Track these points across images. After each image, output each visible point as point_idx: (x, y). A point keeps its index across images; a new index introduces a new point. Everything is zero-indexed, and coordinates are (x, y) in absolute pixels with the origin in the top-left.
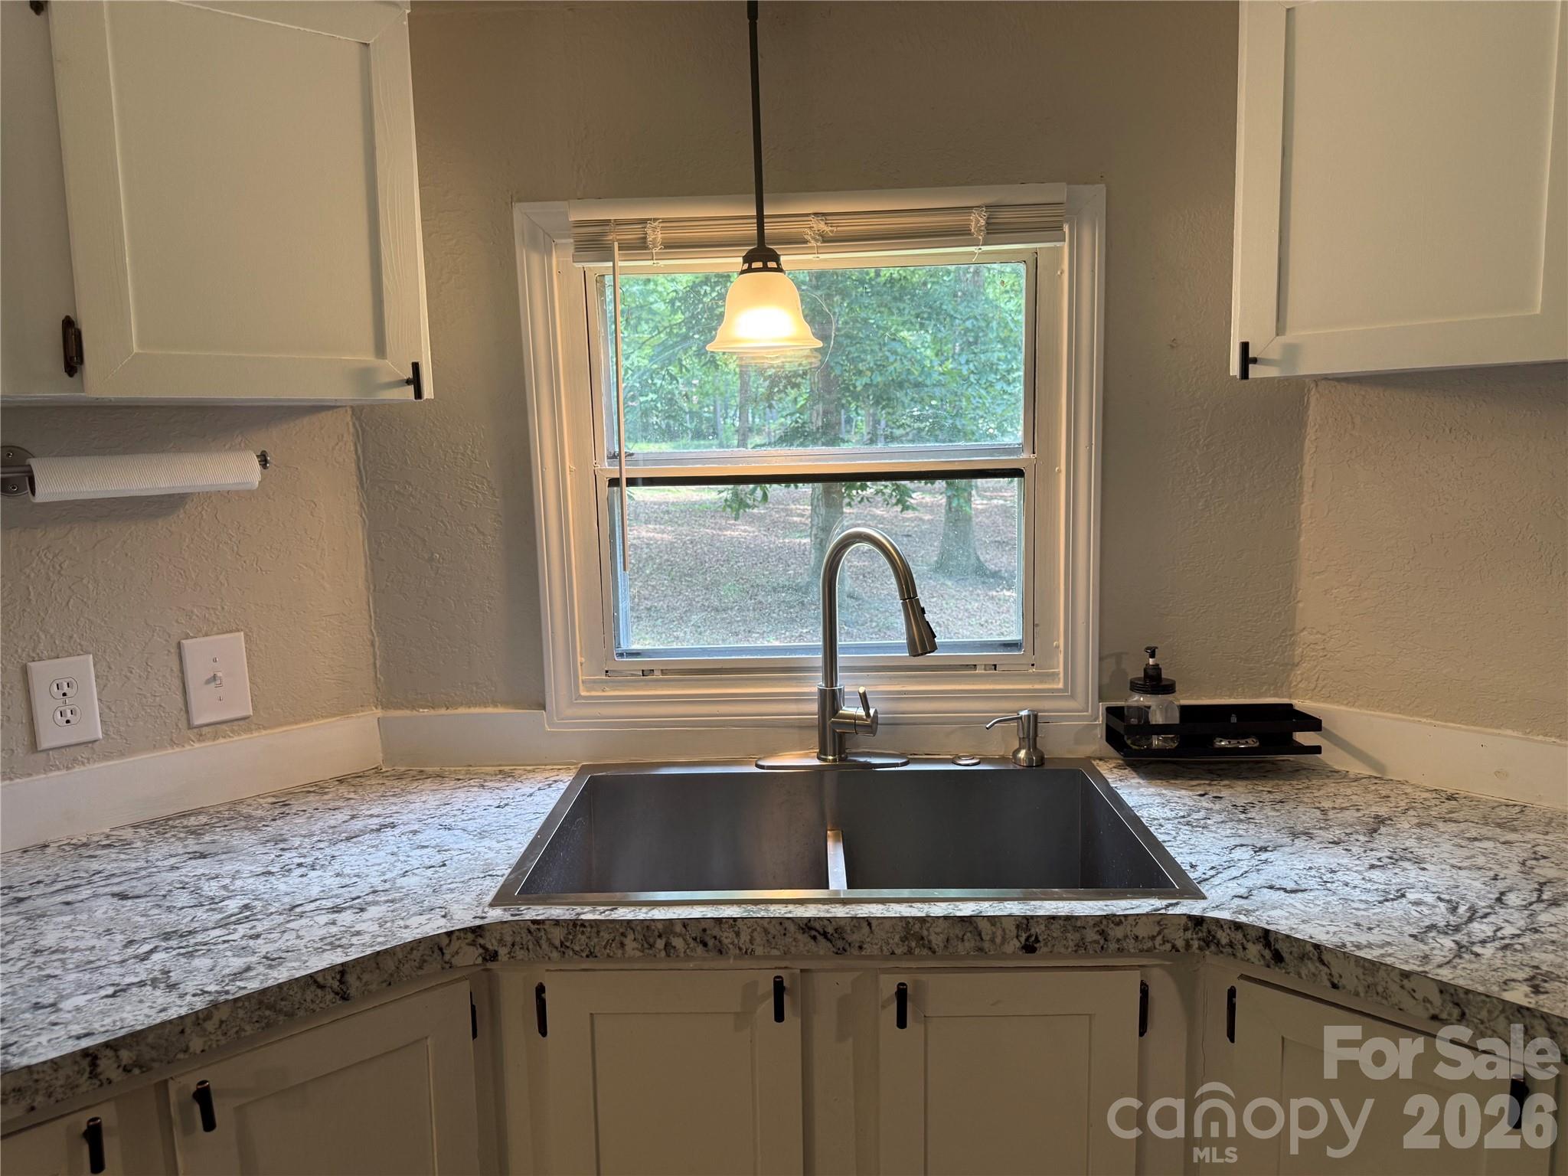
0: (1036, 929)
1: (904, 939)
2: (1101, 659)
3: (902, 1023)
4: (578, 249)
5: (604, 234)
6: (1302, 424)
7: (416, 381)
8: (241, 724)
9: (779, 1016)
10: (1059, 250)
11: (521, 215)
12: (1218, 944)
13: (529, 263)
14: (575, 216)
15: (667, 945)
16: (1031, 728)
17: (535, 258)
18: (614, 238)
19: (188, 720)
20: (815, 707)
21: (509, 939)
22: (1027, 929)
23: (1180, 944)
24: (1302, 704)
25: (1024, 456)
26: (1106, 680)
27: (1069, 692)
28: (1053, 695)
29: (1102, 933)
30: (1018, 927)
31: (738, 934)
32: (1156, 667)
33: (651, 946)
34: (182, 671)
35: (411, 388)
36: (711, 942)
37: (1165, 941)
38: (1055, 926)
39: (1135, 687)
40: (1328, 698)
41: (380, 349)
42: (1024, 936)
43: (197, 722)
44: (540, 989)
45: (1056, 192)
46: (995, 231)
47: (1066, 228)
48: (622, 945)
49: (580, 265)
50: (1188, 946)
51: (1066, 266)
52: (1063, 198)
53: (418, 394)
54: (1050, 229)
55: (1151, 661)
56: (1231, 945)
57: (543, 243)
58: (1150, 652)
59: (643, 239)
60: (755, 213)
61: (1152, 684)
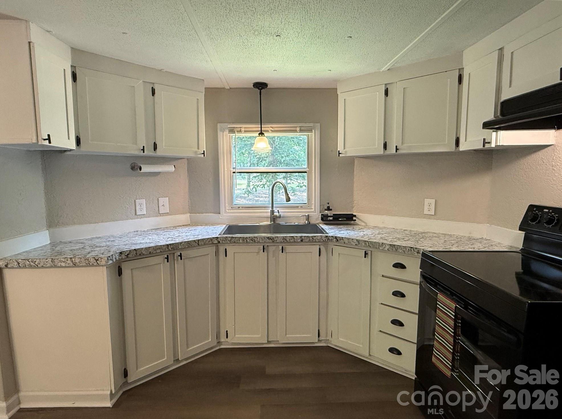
0: (303, 238)
1: (283, 239)
2: (320, 206)
3: (282, 252)
4: (229, 132)
5: (234, 129)
6: (354, 165)
7: (204, 154)
8: (167, 214)
9: (264, 251)
10: (312, 134)
11: (219, 125)
12: (330, 240)
13: (220, 134)
14: (229, 126)
15: (246, 240)
16: (308, 217)
17: (221, 133)
18: (236, 130)
19: (159, 212)
20: (270, 214)
21: (222, 239)
22: (301, 238)
23: (324, 240)
24: (354, 214)
25: (307, 169)
26: (321, 209)
27: (315, 212)
28: (312, 212)
29: (313, 238)
30: (300, 237)
31: (257, 239)
32: (329, 206)
33: (244, 241)
34: (158, 203)
35: (203, 155)
36: (253, 240)
37: (322, 240)
38: (306, 237)
39: (326, 210)
40: (359, 213)
41: (198, 148)
42: (301, 239)
43: (160, 213)
44: (226, 249)
45: (311, 125)
46: (301, 131)
47: (313, 131)
48: (239, 240)
49: (229, 134)
50: (325, 240)
51: (313, 137)
52: (312, 126)
53: (204, 156)
54: (311, 131)
55: (328, 205)
56: (331, 240)
57: (223, 130)
58: (328, 204)
59: (241, 130)
60: (260, 126)
61: (329, 209)
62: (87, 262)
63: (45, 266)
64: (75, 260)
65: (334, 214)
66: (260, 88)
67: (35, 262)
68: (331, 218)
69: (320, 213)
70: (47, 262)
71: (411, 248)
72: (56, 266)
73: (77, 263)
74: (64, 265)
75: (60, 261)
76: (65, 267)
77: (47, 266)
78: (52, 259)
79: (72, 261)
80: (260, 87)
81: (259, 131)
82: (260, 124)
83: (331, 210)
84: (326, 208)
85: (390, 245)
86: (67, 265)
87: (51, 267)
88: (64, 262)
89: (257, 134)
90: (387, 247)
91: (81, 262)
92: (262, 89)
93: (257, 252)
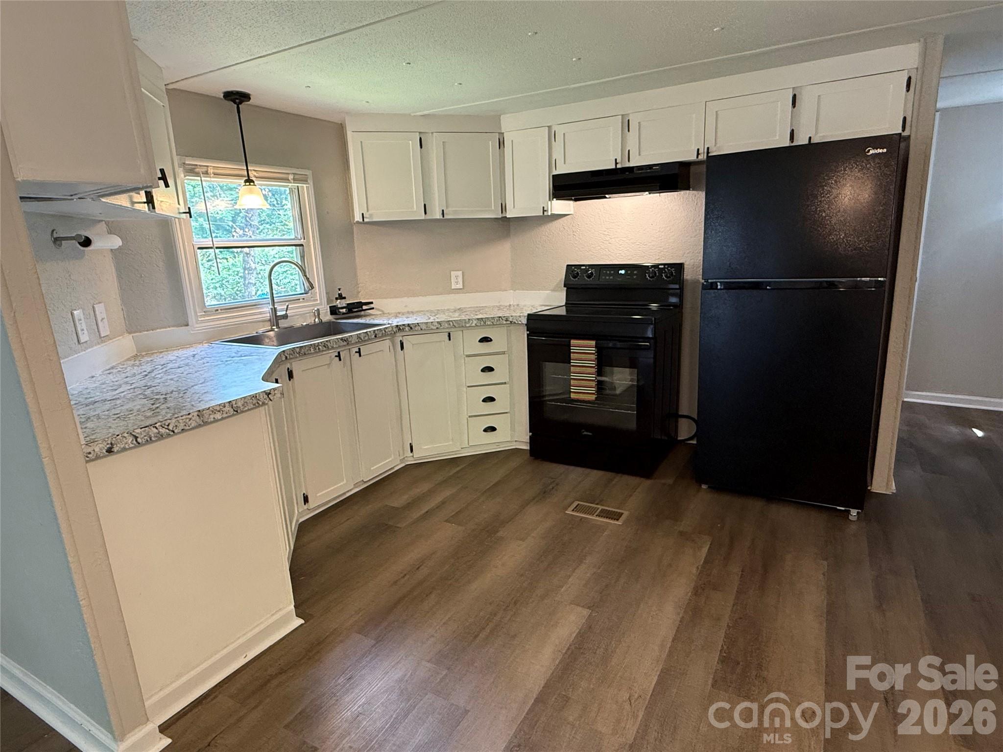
0: (376, 332)
1: (357, 338)
2: (328, 294)
4: (187, 172)
5: (196, 168)
6: (353, 234)
8: (108, 337)
10: (304, 186)
12: (401, 329)
14: (187, 162)
15: (319, 348)
18: (198, 170)
19: (100, 335)
21: (289, 353)
26: (330, 299)
27: (321, 303)
28: (318, 305)
29: (385, 331)
31: (330, 343)
32: (341, 293)
33: (316, 349)
34: (95, 316)
39: (336, 299)
40: (368, 299)
42: (374, 334)
44: (288, 369)
46: (295, 180)
47: (305, 181)
48: (310, 350)
49: (188, 177)
51: (306, 191)
52: (307, 173)
55: (339, 292)
56: (403, 329)
58: (339, 289)
59: (207, 171)
60: (245, 168)
61: (341, 297)
62: (255, 401)
63: (188, 428)
64: (236, 404)
65: (348, 304)
66: (237, 101)
67: (168, 426)
68: (344, 310)
69: (328, 304)
70: (190, 419)
71: (500, 317)
72: (206, 423)
73: (240, 407)
74: (220, 418)
75: (213, 411)
76: (223, 419)
77: (191, 427)
78: (199, 411)
79: (232, 405)
80: (237, 99)
81: (245, 177)
82: (245, 164)
83: (345, 298)
84: (337, 296)
85: (478, 319)
86: (225, 415)
87: (199, 426)
88: (219, 411)
89: (242, 182)
90: (475, 322)
91: (246, 405)
92: (241, 103)
93: (328, 363)
